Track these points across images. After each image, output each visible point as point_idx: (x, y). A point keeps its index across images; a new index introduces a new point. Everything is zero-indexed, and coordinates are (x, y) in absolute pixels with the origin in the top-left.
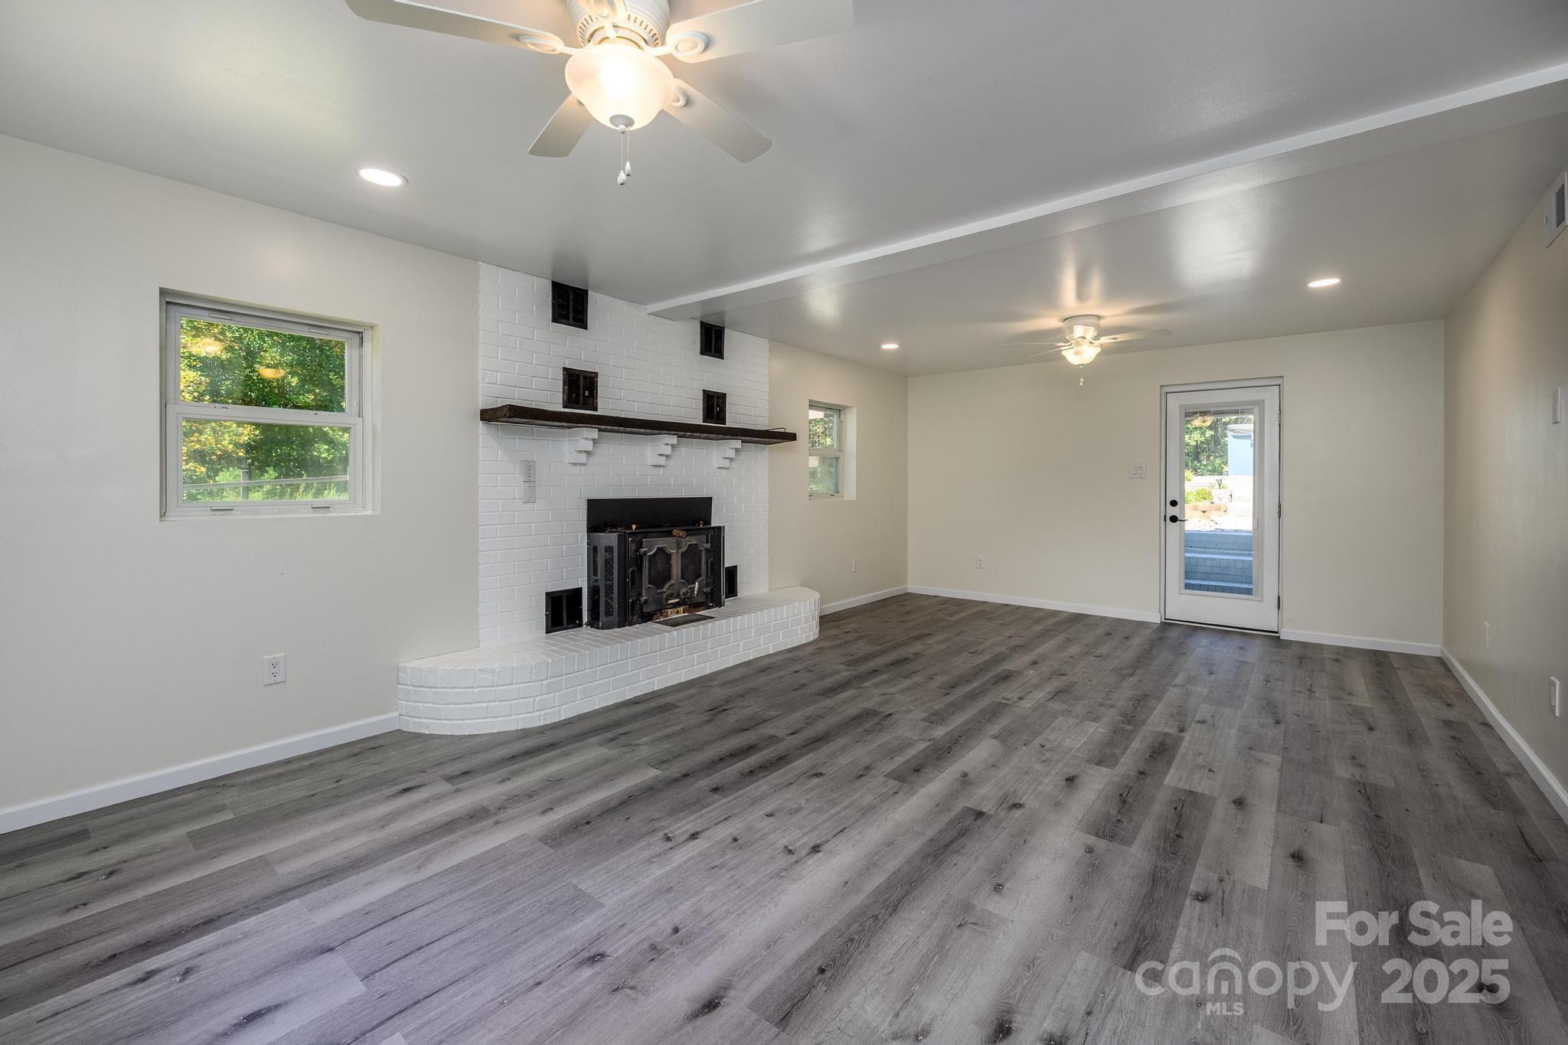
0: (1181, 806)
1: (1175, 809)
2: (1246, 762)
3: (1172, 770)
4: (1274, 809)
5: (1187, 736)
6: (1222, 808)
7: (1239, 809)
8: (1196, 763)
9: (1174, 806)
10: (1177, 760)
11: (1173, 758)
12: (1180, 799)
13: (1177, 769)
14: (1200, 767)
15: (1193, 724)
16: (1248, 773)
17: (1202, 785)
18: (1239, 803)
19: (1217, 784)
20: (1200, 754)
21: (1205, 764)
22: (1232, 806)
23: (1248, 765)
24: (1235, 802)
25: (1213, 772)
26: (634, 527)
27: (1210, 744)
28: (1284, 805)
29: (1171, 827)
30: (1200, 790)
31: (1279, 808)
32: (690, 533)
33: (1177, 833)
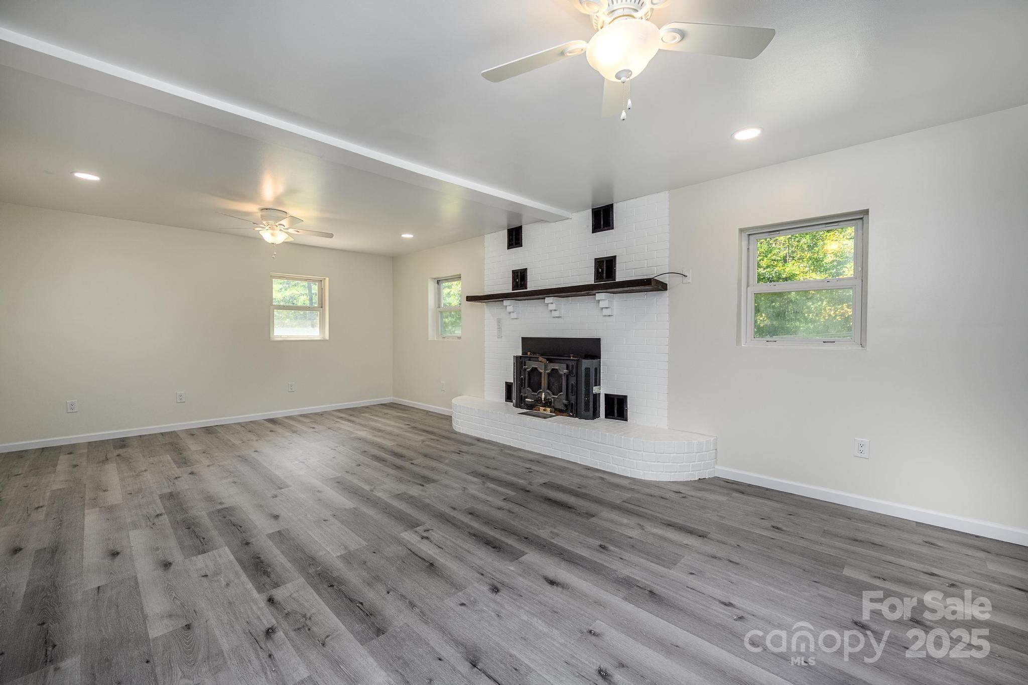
0: (202, 541)
1: (204, 538)
2: (183, 605)
3: (232, 557)
4: (139, 576)
5: (260, 599)
6: (177, 556)
7: (164, 561)
8: (223, 575)
9: (206, 539)
10: (238, 568)
11: (244, 568)
12: (206, 544)
13: (231, 562)
14: (217, 574)
15: (274, 622)
16: (174, 594)
17: (201, 562)
18: (167, 565)
19: (191, 568)
20: (228, 585)
21: (215, 578)
22: (170, 560)
23: (178, 602)
24: (170, 564)
25: (203, 576)
26: (529, 353)
27: (230, 603)
28: (132, 583)
29: (196, 530)
30: (200, 557)
31: (136, 578)
32: (551, 361)
33: (191, 529)
